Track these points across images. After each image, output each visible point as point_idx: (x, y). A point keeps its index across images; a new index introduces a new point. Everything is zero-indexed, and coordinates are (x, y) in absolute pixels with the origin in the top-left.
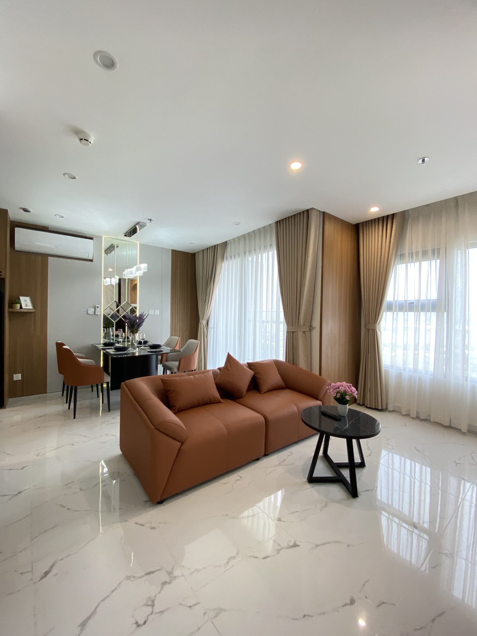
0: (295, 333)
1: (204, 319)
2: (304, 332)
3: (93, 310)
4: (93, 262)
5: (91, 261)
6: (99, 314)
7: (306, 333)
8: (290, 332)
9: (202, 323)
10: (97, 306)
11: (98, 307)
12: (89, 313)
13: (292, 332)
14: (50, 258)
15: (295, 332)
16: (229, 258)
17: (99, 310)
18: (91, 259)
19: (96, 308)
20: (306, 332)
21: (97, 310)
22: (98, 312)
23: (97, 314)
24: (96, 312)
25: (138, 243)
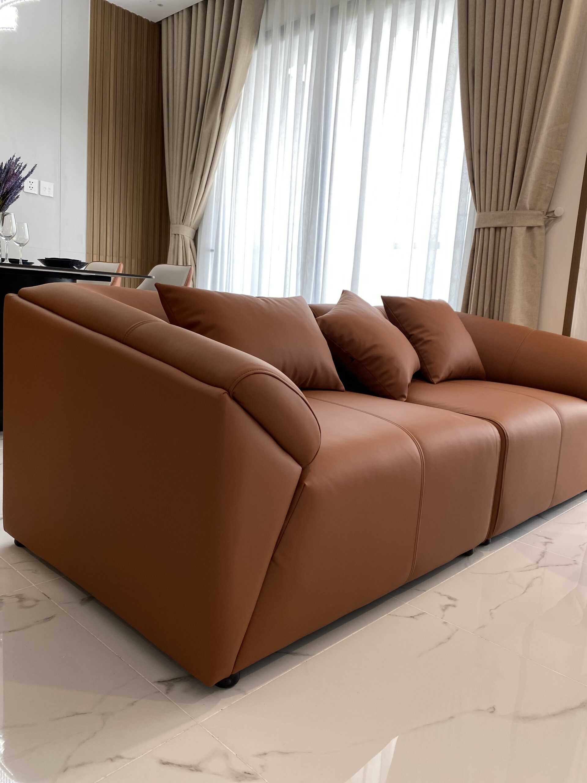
0: (503, 231)
1: (186, 223)
2: (530, 228)
7: (536, 231)
8: (489, 228)
9: (181, 234)
13: (496, 228)
15: (506, 228)
16: (276, 32)
20: (535, 229)
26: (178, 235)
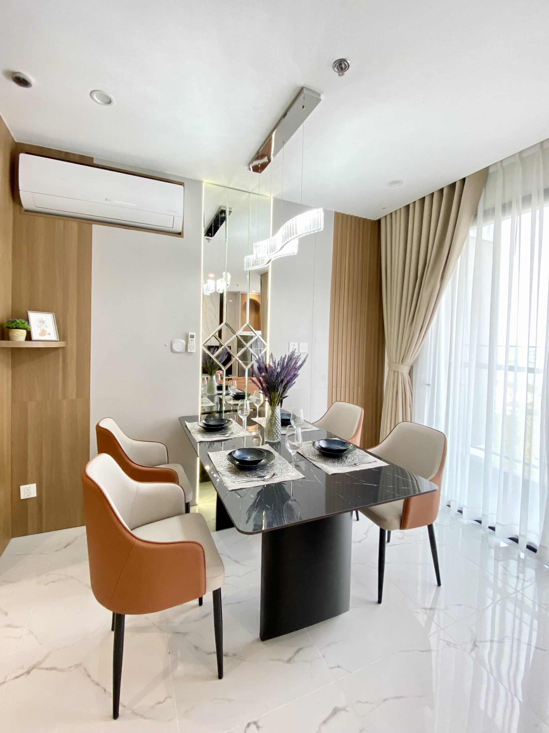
3: (184, 342)
4: (183, 237)
5: (180, 234)
9: (400, 371)
10: (191, 333)
11: (192, 337)
12: (175, 349)
14: (95, 227)
18: (180, 230)
21: (191, 343)
22: (192, 347)
23: (191, 351)
24: (190, 346)
25: (270, 196)
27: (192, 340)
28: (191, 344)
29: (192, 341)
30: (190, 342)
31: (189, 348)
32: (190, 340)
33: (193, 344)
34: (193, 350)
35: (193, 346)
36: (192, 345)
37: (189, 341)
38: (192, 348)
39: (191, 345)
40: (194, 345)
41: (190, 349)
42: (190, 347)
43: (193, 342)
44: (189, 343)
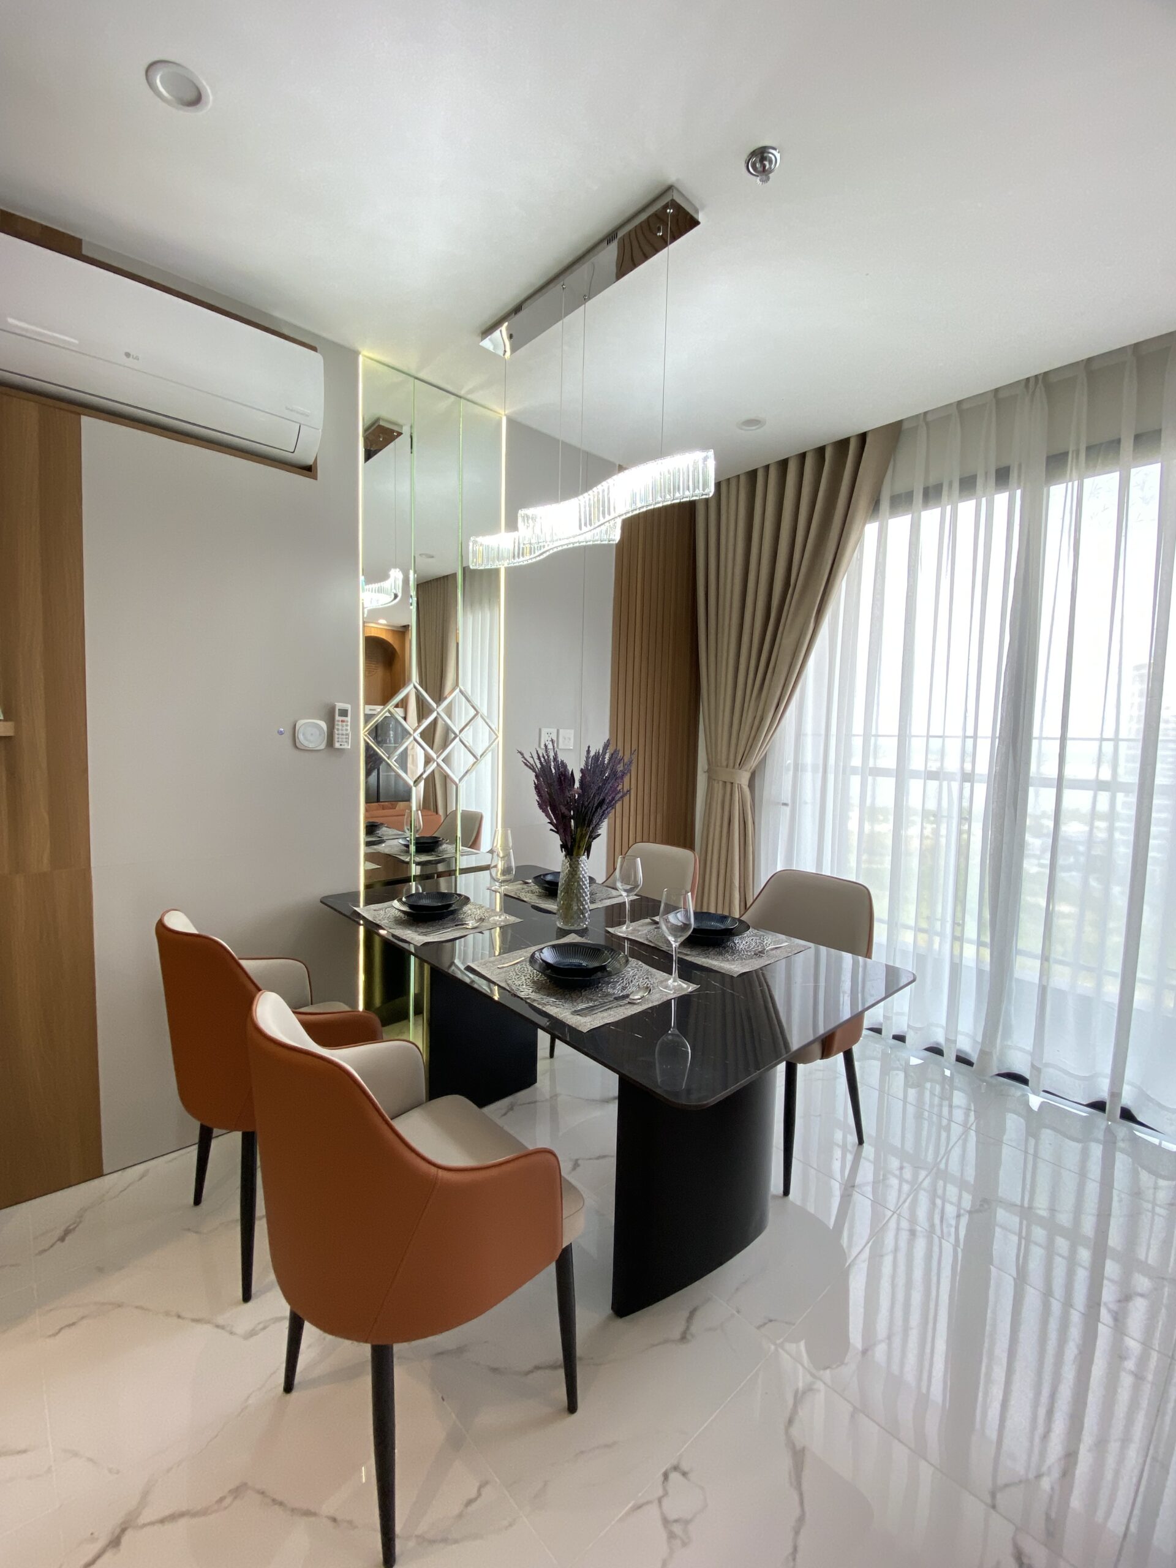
1: (745, 767)
3: (323, 725)
4: (315, 478)
5: (308, 470)
6: (349, 747)
9: (736, 782)
10: (340, 705)
11: (344, 713)
12: (306, 743)
14: (89, 424)
17: (349, 728)
18: (310, 462)
19: (337, 718)
21: (340, 728)
22: (344, 737)
23: (342, 747)
24: (338, 734)
25: (502, 413)
26: (732, 783)
27: (342, 721)
28: (342, 730)
29: (344, 724)
30: (338, 725)
31: (336, 740)
32: (338, 721)
33: (347, 730)
34: (346, 744)
35: (347, 734)
36: (344, 732)
37: (336, 723)
38: (344, 740)
39: (340, 732)
40: (348, 732)
41: (338, 741)
42: (338, 738)
43: (347, 725)
44: (336, 727)
